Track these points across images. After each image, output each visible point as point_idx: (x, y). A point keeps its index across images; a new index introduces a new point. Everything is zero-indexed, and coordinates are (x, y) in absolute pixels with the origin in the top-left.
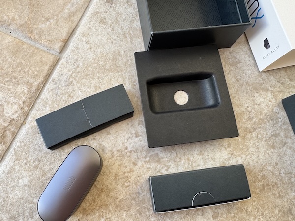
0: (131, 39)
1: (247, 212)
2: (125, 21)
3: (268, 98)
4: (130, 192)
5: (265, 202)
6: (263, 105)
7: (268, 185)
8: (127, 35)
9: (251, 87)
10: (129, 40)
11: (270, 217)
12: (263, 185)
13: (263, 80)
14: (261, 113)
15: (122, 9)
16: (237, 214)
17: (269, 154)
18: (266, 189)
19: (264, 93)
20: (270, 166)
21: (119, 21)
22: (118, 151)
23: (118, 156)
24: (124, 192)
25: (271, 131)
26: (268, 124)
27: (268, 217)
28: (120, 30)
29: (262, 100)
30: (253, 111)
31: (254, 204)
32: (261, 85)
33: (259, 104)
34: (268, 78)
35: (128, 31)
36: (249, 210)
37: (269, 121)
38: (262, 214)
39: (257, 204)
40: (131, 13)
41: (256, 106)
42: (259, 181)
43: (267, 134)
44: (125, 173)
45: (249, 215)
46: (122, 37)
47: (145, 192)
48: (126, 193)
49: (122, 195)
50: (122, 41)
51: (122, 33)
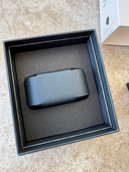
0: (15, 31)
1: (109, 166)
2: (10, 16)
3: (125, 75)
4: (15, 161)
5: (122, 157)
6: (121, 80)
7: (125, 144)
8: (12, 28)
9: (112, 67)
10: (13, 32)
11: (126, 169)
12: (121, 144)
13: (121, 60)
14: (120, 87)
15: (7, 5)
16: (102, 169)
17: (125, 119)
18: (123, 147)
19: (122, 71)
20: (126, 129)
21: (5, 16)
22: (5, 128)
23: (5, 132)
24: (10, 162)
25: (127, 101)
26: (124, 95)
27: (125, 169)
28: (5, 24)
29: (120, 76)
30: (114, 86)
31: (114, 160)
32: (119, 64)
33: (118, 80)
34: (125, 59)
35: (12, 24)
36: (111, 165)
37: (125, 93)
38: (120, 167)
39: (117, 160)
40: (15, 9)
41: (116, 82)
42: (118, 141)
43: (124, 103)
44: (11, 146)
45: (111, 169)
46: (7, 30)
47: (29, 160)
48: (12, 163)
49: (8, 165)
50: (8, 33)
51: (7, 26)
